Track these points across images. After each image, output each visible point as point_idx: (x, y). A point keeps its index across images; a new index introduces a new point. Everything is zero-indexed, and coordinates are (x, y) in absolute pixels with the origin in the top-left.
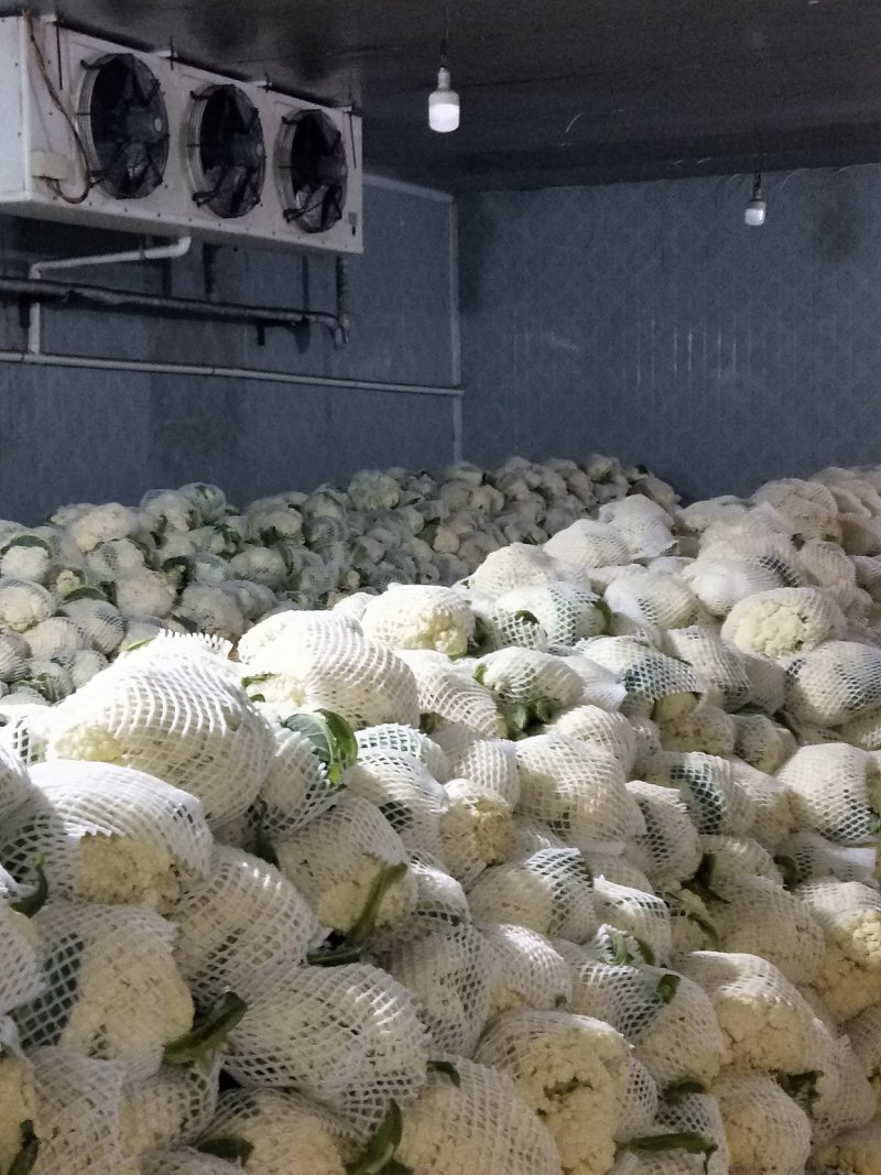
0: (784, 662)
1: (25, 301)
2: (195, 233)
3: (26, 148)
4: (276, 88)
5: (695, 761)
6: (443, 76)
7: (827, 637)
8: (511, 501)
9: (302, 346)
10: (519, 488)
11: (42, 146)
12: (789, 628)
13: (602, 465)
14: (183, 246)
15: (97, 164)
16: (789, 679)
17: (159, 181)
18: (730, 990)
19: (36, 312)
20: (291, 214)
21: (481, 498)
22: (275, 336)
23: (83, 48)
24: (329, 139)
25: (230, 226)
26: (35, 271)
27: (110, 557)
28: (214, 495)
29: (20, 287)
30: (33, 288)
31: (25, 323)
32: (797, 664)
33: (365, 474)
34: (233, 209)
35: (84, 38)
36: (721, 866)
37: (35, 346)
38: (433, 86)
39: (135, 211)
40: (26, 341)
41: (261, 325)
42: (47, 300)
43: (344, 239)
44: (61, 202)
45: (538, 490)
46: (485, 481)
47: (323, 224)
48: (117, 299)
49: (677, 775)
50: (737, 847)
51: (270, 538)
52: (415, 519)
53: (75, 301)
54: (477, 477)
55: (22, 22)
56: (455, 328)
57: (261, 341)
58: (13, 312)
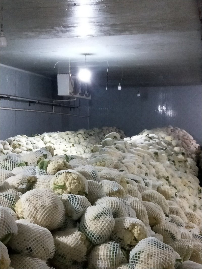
1: (53, 105)
2: (77, 98)
3: (69, 89)
7: (173, 140)
12: (170, 139)
14: (75, 99)
19: (54, 107)
26: (54, 102)
32: (171, 142)
39: (74, 96)
40: (53, 110)
41: (71, 108)
42: (55, 105)
44: (71, 95)
48: (64, 105)
53: (60, 106)
55: (69, 75)
57: (70, 110)
58: (52, 107)
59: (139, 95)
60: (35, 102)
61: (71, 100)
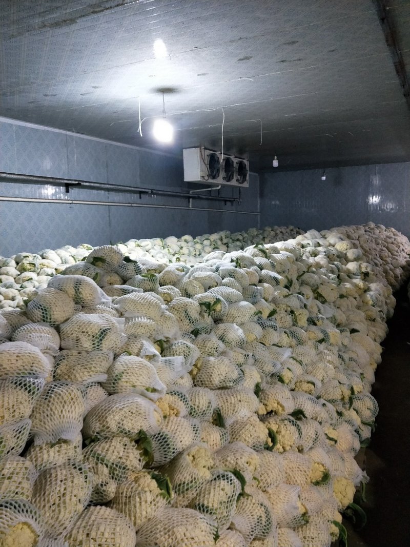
0: (345, 252)
1: (189, 198)
2: (221, 185)
3: (199, 171)
4: (236, 157)
5: (336, 263)
6: (275, 157)
7: (351, 248)
8: (277, 234)
9: (232, 205)
10: (278, 232)
11: (202, 170)
12: (345, 247)
13: (291, 227)
14: (220, 187)
15: (210, 174)
16: (346, 254)
17: (219, 176)
18: (346, 286)
19: (191, 200)
20: (238, 180)
21: (272, 233)
22: (228, 204)
23: (208, 152)
24: (244, 166)
25: (228, 183)
26: (191, 192)
27: (216, 242)
28: (228, 232)
29: (188, 195)
30: (191, 195)
31: (189, 202)
32: (347, 252)
33: (251, 229)
34: (229, 180)
35: (208, 151)
36: (341, 276)
37: (191, 206)
38: (274, 159)
39: (214, 181)
40: (189, 205)
41: (226, 201)
42: (193, 198)
43: (246, 185)
44: (204, 180)
45: (281, 232)
46: (272, 230)
47: (243, 182)
48: (204, 197)
49: (333, 264)
50: (342, 274)
51: (238, 240)
52: (261, 237)
53: (199, 198)
54: (270, 229)
55: (199, 149)
56: (259, 201)
57: (225, 204)
58: (187, 200)
59: (324, 178)
60: (147, 193)
61: (213, 189)
